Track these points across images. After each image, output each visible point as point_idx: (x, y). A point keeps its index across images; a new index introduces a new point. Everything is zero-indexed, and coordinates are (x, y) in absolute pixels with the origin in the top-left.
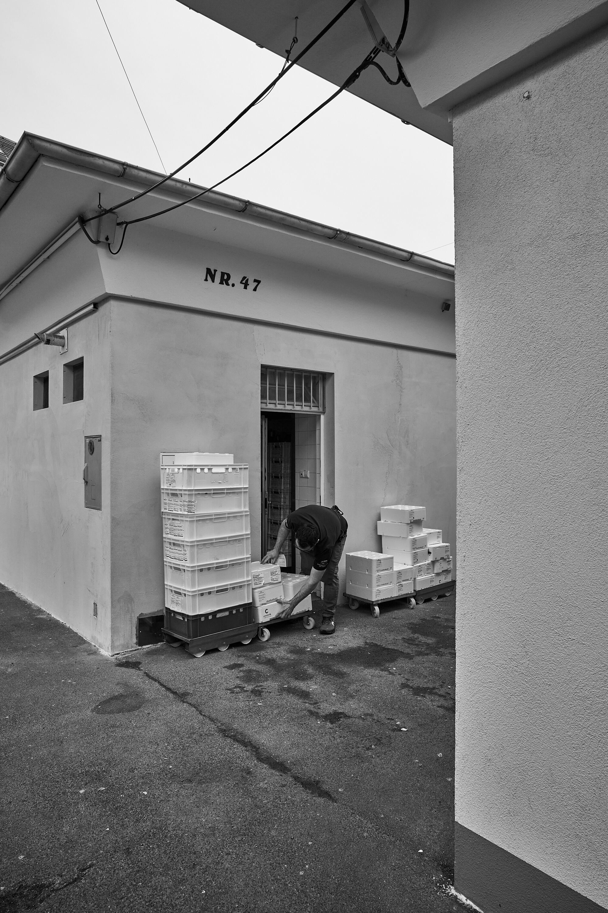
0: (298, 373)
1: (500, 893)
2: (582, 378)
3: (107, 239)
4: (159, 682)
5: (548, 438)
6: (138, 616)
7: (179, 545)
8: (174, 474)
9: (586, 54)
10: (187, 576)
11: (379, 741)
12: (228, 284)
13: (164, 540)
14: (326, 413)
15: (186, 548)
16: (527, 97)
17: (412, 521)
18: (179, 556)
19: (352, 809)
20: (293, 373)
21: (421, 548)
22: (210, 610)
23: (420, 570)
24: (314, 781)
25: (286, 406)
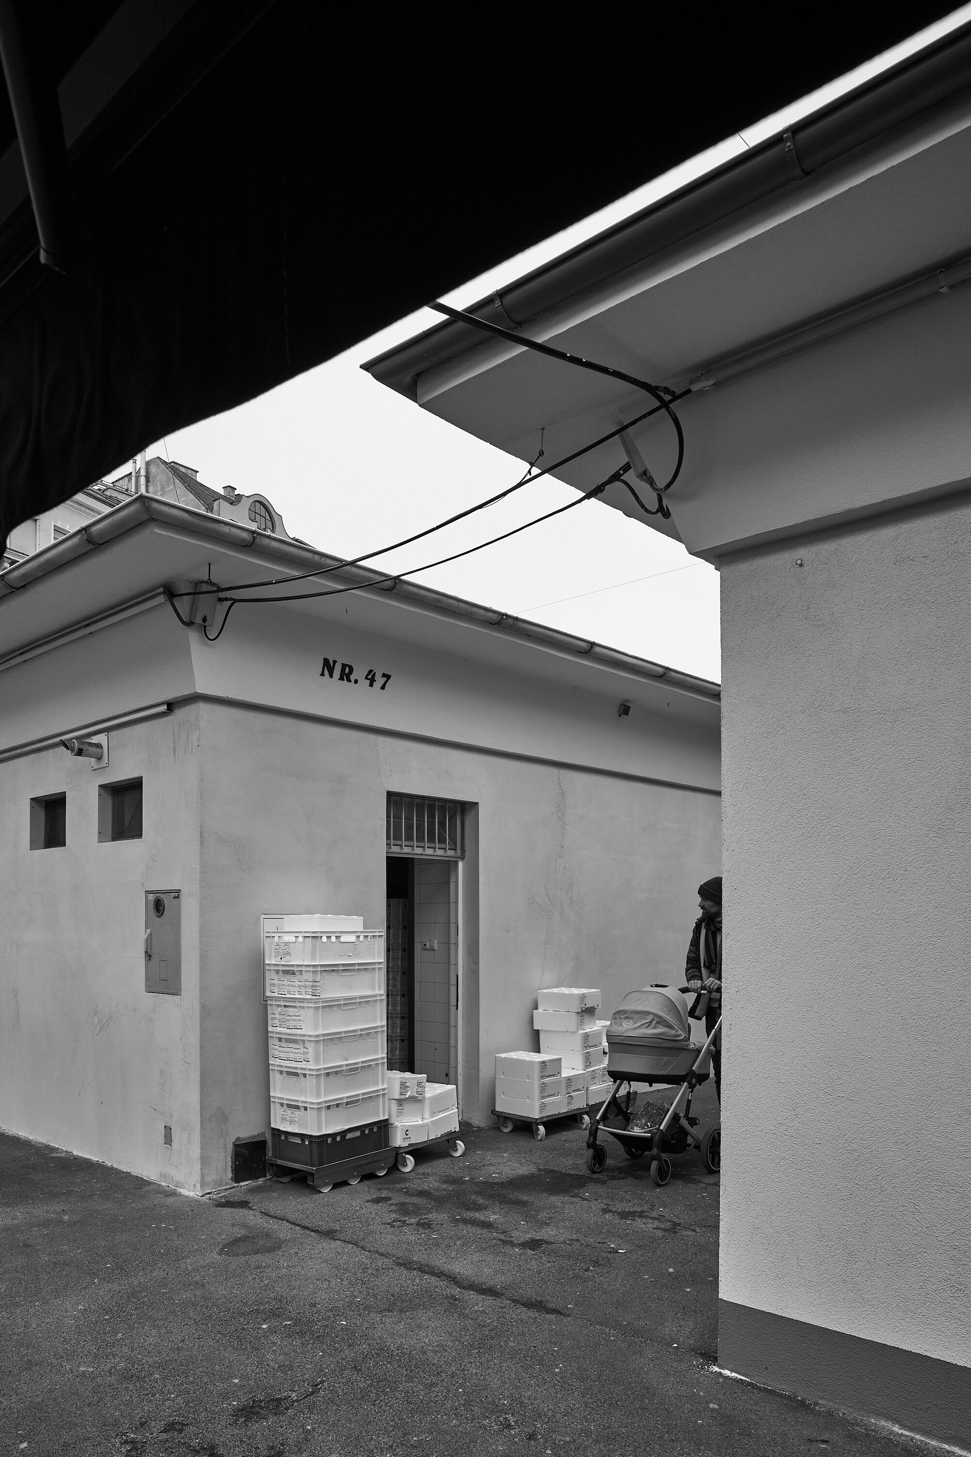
0: (430, 802)
1: (766, 1356)
2: (852, 847)
3: (204, 620)
4: (288, 1221)
5: (819, 904)
6: (234, 1141)
7: (295, 1041)
8: (288, 944)
9: (856, 538)
10: (311, 1082)
11: (596, 1263)
12: (349, 680)
13: (269, 1035)
14: (465, 859)
15: (307, 1045)
16: (800, 564)
17: (584, 1009)
18: (295, 1056)
19: (590, 1321)
20: (424, 803)
21: (594, 1046)
22: (340, 1128)
23: (593, 1076)
24: (536, 1302)
25: (415, 848)
